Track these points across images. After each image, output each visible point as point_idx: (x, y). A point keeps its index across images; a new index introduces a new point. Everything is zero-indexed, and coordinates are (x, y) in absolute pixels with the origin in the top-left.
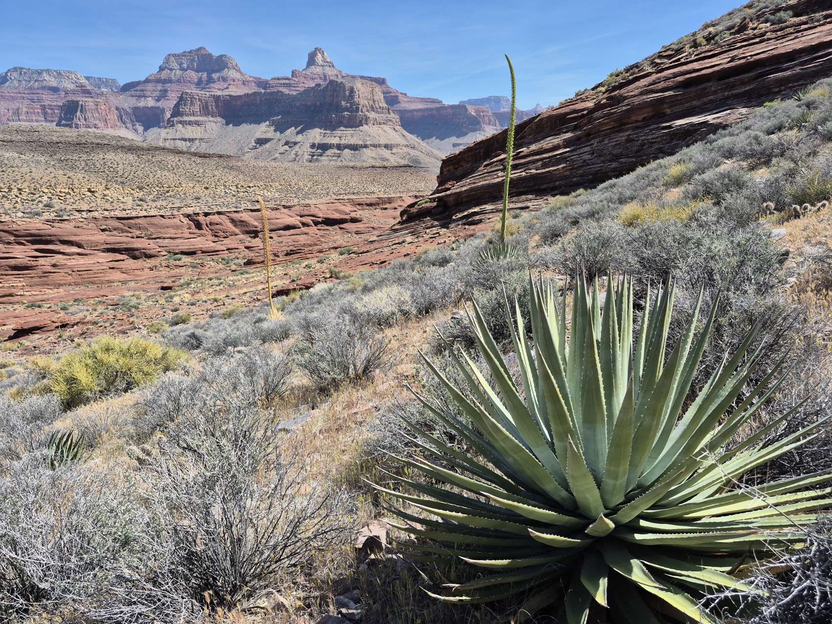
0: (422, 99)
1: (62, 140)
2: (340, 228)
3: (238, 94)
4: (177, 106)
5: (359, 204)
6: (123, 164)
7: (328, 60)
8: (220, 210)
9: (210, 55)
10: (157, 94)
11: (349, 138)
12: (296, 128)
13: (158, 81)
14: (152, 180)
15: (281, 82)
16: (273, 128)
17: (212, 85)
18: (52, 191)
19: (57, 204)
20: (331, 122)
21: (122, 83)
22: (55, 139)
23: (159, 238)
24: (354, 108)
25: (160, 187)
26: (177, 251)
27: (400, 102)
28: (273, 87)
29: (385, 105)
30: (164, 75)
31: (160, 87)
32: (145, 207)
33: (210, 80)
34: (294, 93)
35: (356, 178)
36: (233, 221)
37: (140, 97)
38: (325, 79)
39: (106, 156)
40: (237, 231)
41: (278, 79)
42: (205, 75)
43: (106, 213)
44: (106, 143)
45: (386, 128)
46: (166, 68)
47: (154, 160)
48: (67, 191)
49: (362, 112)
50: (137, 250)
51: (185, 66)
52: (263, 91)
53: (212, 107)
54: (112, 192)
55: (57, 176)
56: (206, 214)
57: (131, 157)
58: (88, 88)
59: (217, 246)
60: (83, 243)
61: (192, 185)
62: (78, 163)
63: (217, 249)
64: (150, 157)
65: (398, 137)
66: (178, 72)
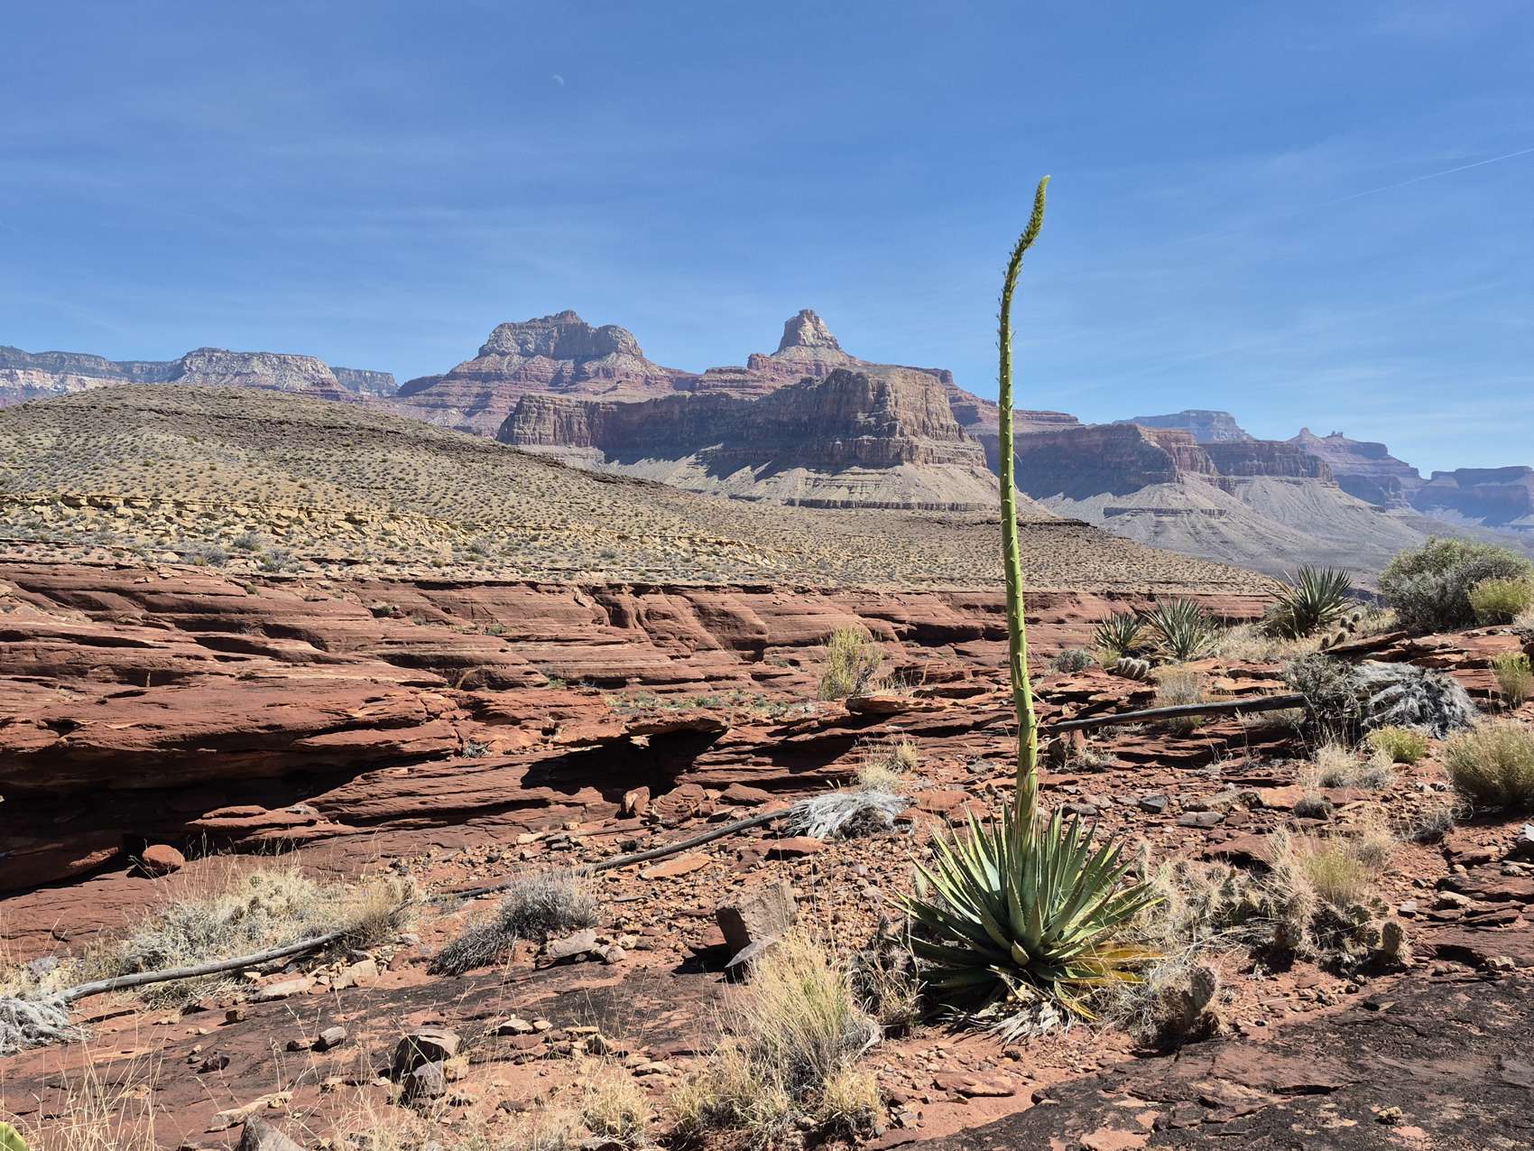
0: (1031, 413)
1: (293, 417)
2: (959, 652)
3: (637, 400)
4: (509, 423)
5: (967, 607)
6: (430, 475)
7: (827, 334)
8: (672, 582)
9: (584, 326)
10: (470, 401)
11: (871, 489)
12: (753, 470)
13: (475, 376)
14: (497, 511)
15: (725, 377)
16: (702, 470)
17: (582, 384)
18: (259, 513)
19: (267, 543)
20: (831, 455)
21: (400, 382)
22: (276, 415)
23: (526, 639)
24: (886, 427)
25: (516, 528)
26: (575, 676)
27: (980, 420)
28: (708, 387)
29: (953, 422)
30: (488, 364)
31: (476, 388)
32: (487, 563)
33: (580, 375)
34: (754, 399)
36: (702, 612)
37: (435, 406)
38: (818, 372)
39: (389, 456)
40: (711, 638)
41: (721, 371)
42: (571, 364)
43: (391, 570)
44: (390, 429)
45: (955, 470)
46: (493, 350)
48: (294, 514)
49: (902, 434)
50: (469, 663)
51: (531, 347)
52: (688, 394)
53: (580, 425)
54: (405, 527)
55: (274, 480)
56: (639, 590)
57: (445, 462)
58: (335, 388)
59: (684, 670)
60: (326, 636)
61: (592, 529)
62: (324, 467)
63: (681, 674)
65: (979, 488)
66: (516, 359)
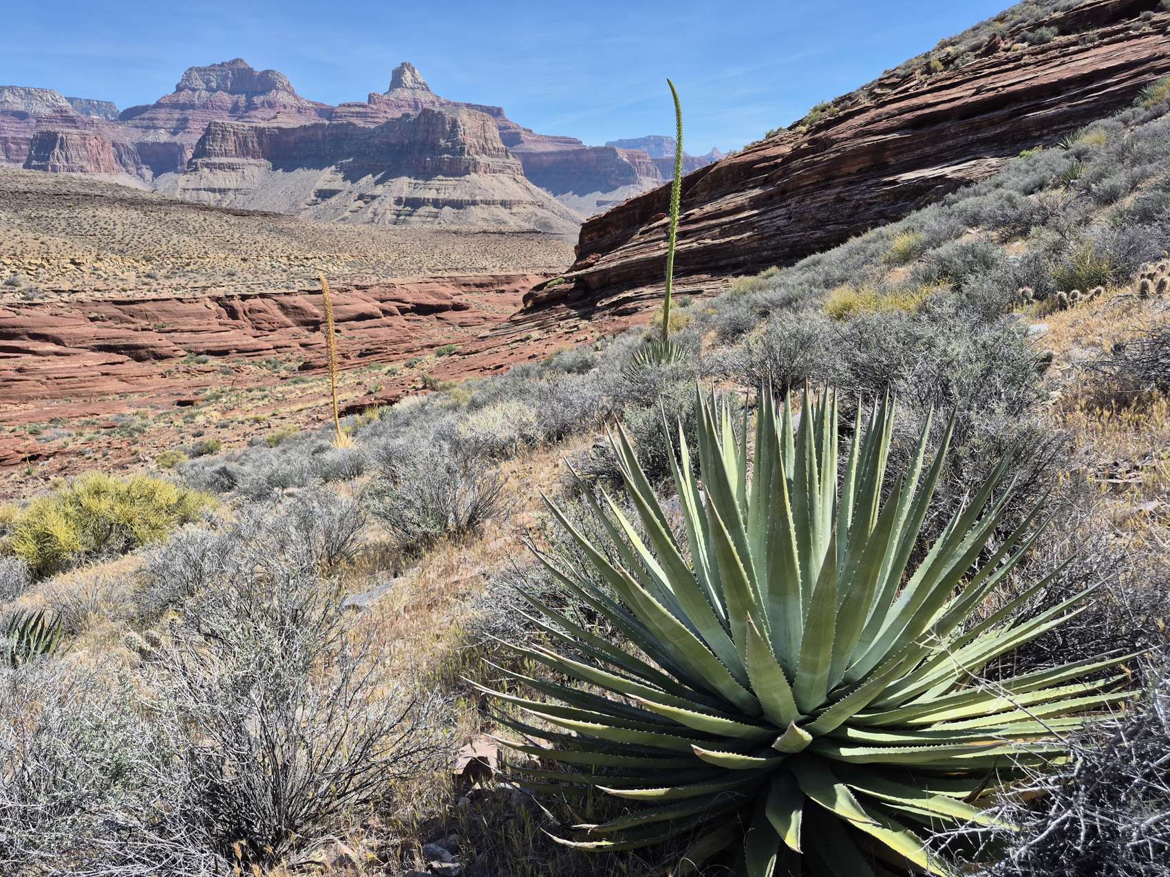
0: (554, 137)
2: (438, 318)
3: (291, 126)
4: (202, 141)
5: (465, 285)
6: (123, 224)
7: (421, 80)
9: (250, 70)
10: (173, 124)
11: (451, 190)
12: (374, 176)
13: (175, 106)
14: (164, 248)
15: (352, 110)
16: (341, 175)
17: (253, 113)
18: (17, 263)
19: (25, 281)
20: (425, 168)
21: (121, 108)
22: (21, 187)
23: (175, 331)
24: (458, 149)
25: (177, 258)
26: (201, 350)
27: (522, 142)
28: (341, 117)
29: (501, 146)
30: (184, 97)
31: (177, 114)
32: (155, 286)
33: (250, 106)
34: (372, 126)
35: (460, 248)
36: (283, 307)
37: (148, 128)
38: (416, 107)
39: (97, 213)
40: (288, 321)
41: (349, 106)
42: (243, 98)
43: (98, 295)
44: (97, 193)
45: (503, 177)
46: (186, 87)
47: (167, 219)
48: (39, 262)
49: (469, 154)
50: (143, 347)
51: (214, 85)
52: (327, 122)
53: (253, 143)
54: (107, 264)
55: (24, 240)
56: (244, 298)
57: (134, 214)
58: (71, 113)
59: (261, 343)
60: (62, 337)
61: (223, 256)
62: (56, 222)
63: (259, 347)
64: (162, 215)
65: (519, 190)
66: (204, 94)
